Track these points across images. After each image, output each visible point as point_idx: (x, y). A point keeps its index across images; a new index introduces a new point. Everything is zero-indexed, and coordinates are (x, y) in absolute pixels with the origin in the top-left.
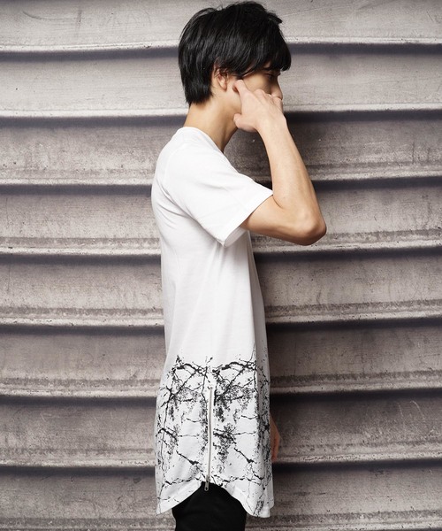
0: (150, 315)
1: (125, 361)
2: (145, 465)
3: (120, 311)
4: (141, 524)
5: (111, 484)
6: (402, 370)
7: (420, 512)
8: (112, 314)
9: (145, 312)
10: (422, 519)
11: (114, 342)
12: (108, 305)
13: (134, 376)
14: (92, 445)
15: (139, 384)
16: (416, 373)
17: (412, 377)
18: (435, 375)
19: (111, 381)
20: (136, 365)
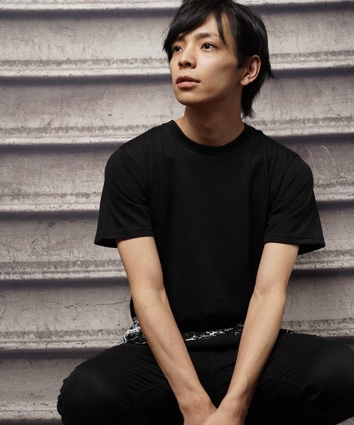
0: (64, 66)
1: (40, 110)
2: (60, 209)
3: (35, 62)
4: (55, 267)
5: (26, 228)
6: (312, 117)
7: (332, 252)
8: (26, 65)
9: (59, 63)
10: (335, 259)
11: (29, 91)
12: (22, 57)
13: (49, 124)
14: (6, 191)
15: (54, 132)
16: (325, 119)
17: (321, 123)
18: (343, 121)
19: (26, 128)
20: (51, 114)
